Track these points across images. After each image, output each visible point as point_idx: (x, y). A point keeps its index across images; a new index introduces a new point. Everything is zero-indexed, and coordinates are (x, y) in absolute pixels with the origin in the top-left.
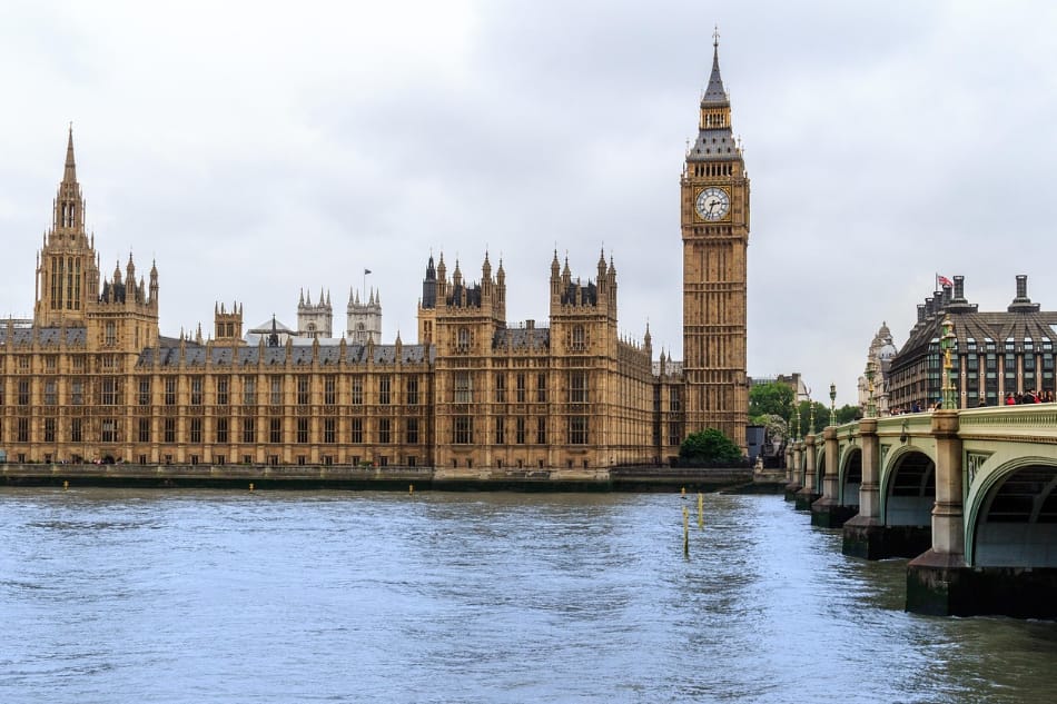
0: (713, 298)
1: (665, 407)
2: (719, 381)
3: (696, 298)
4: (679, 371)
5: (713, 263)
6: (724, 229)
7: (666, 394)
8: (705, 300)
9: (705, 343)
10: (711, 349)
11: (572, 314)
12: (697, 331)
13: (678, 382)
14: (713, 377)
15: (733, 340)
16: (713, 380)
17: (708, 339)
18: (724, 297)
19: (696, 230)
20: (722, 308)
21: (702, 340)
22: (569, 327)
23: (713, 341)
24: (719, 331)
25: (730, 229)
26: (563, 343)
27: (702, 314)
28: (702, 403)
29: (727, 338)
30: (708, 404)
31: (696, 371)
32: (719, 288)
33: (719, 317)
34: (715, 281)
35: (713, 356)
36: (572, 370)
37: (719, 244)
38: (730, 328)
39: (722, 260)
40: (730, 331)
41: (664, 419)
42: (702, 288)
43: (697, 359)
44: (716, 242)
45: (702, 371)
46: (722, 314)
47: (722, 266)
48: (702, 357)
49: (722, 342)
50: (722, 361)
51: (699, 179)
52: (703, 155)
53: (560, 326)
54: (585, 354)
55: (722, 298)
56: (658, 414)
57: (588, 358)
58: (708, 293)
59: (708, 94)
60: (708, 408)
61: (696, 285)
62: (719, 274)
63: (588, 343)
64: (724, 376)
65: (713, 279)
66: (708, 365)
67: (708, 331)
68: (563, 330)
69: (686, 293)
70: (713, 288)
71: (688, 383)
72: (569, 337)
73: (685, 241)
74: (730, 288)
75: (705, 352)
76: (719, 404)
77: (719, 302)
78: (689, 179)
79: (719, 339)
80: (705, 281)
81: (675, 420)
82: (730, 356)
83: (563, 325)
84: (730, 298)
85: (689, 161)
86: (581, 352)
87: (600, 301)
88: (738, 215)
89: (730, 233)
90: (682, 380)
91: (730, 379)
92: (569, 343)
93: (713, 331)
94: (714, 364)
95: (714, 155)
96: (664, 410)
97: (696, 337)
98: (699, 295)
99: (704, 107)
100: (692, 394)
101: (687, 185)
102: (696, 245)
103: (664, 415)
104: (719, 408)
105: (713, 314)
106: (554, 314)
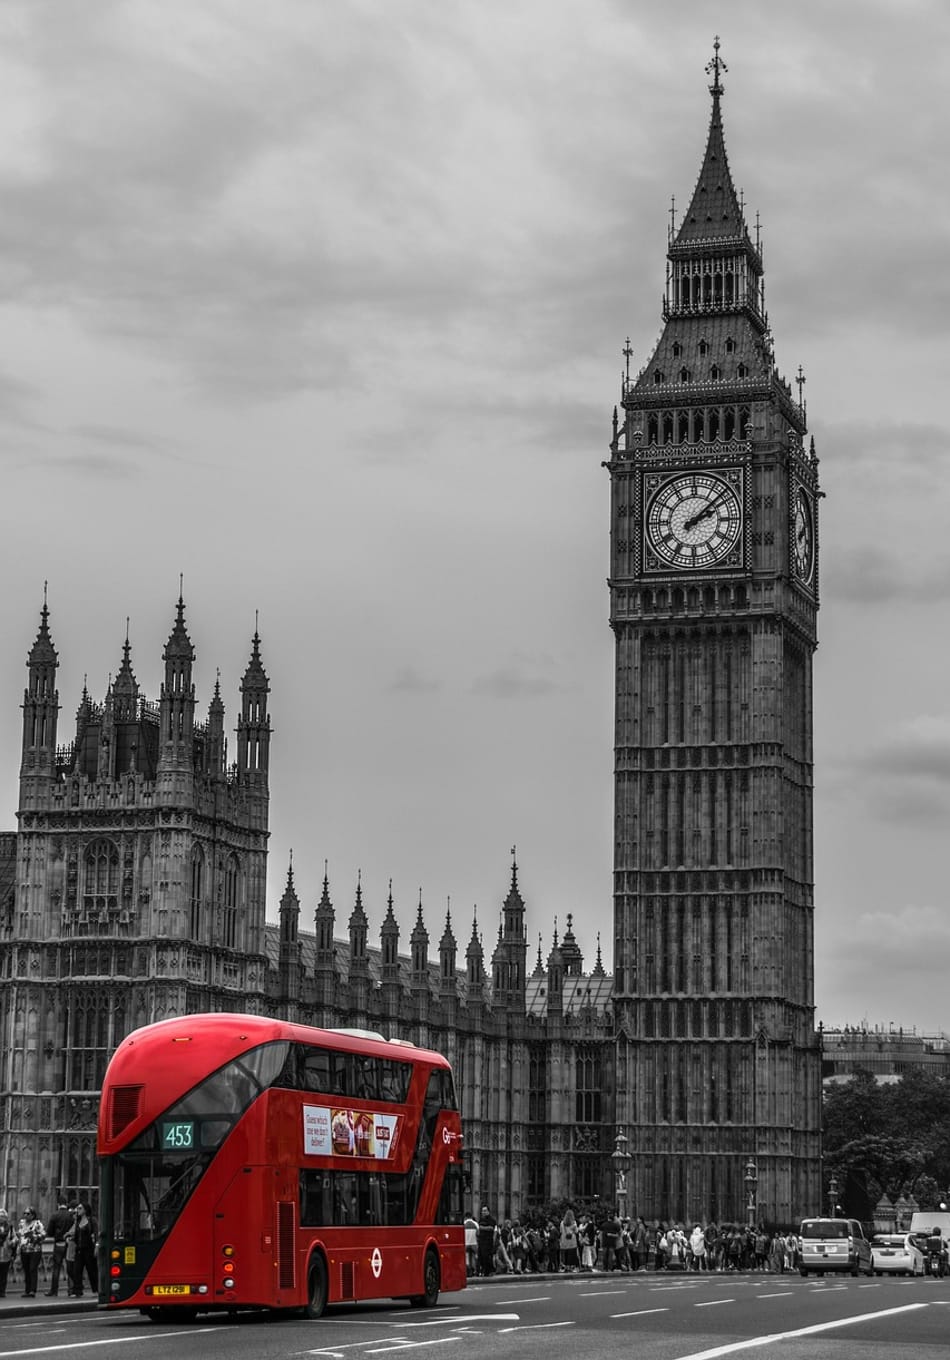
0: (697, 789)
1: (560, 1111)
2: (714, 1032)
3: (650, 790)
4: (601, 1004)
5: (698, 689)
6: (725, 589)
7: (562, 1072)
8: (672, 796)
9: (673, 919)
10: (690, 941)
11: (86, 805)
12: (650, 886)
13: (599, 1036)
14: (697, 1021)
15: (754, 910)
16: (697, 1032)
17: (681, 911)
18: (728, 785)
19: (646, 594)
20: (721, 820)
21: (666, 910)
22: (73, 847)
23: (697, 915)
24: (713, 885)
25: (741, 589)
26: (54, 899)
27: (665, 834)
28: (666, 1099)
29: (737, 906)
30: (682, 1101)
31: (649, 1003)
32: (713, 760)
33: (713, 844)
34: (701, 741)
35: (698, 960)
36: (74, 985)
37: (711, 633)
38: (744, 877)
39: (720, 680)
40: (744, 884)
41: (555, 1147)
42: (665, 761)
43: (650, 971)
44: (703, 627)
45: (666, 1003)
46: (721, 837)
47: (721, 695)
48: (666, 962)
49: (722, 919)
50: (723, 975)
51: (659, 453)
52: (673, 386)
53: (48, 846)
54: (116, 935)
55: (721, 791)
56: (539, 1130)
57: (127, 947)
58: (681, 775)
59: (690, 221)
60: (682, 1115)
61: (651, 751)
62: (713, 720)
63: (128, 898)
64: (729, 1022)
65: (698, 736)
66: (681, 987)
67: (681, 886)
68: (56, 856)
69: (619, 775)
70: (696, 761)
71: (623, 1038)
72: (72, 881)
73: (618, 626)
74: (744, 759)
75: (674, 947)
76: (714, 1101)
77: (713, 801)
78: (629, 454)
79: (713, 909)
80: (672, 742)
81: (588, 1150)
82: (745, 959)
83: (57, 840)
84: (745, 788)
85: (631, 402)
86: (104, 928)
87: (165, 764)
88: (764, 551)
89: (742, 603)
90: (609, 1031)
91: (746, 1029)
92: (72, 900)
93: (697, 886)
94: (698, 983)
95: (702, 384)
96: (555, 1116)
97: (650, 901)
98: (657, 781)
99: (677, 256)
100: (633, 1074)
101: (621, 469)
102: (648, 638)
103: (556, 1134)
104: (713, 1116)
105: (697, 835)
106: (31, 807)
